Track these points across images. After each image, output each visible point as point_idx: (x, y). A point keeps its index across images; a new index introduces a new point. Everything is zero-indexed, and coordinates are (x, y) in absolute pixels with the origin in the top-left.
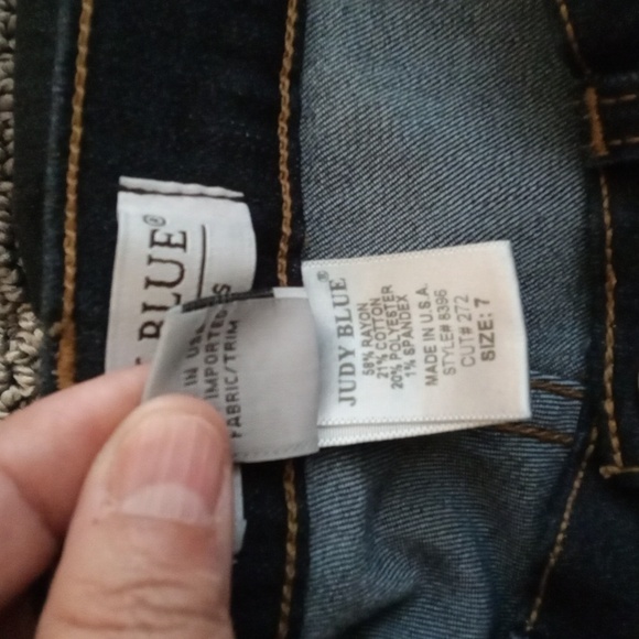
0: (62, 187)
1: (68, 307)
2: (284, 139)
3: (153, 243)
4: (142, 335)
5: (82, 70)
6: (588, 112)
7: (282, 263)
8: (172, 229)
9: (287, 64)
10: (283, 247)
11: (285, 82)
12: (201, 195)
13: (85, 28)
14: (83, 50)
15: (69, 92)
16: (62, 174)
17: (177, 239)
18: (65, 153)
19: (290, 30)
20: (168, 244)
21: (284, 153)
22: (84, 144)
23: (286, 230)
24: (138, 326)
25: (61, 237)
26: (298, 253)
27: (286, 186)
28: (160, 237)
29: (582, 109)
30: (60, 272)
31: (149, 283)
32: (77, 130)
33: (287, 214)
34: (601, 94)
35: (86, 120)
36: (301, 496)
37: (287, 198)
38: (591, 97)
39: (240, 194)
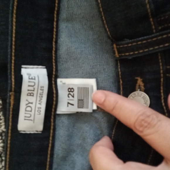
0: (11, 69)
1: (13, 90)
2: (54, 55)
3: (29, 79)
4: (28, 95)
5: (13, 47)
6: (114, 49)
7: (53, 79)
8: (32, 76)
9: (54, 40)
10: (54, 76)
11: (54, 43)
12: (37, 68)
13: (14, 39)
14: (13, 43)
15: (11, 51)
16: (11, 66)
17: (33, 78)
18: (11, 62)
19: (55, 33)
20: (32, 79)
21: (54, 58)
22: (15, 60)
23: (54, 73)
24: (27, 93)
25: (11, 77)
26: (57, 77)
27: (54, 64)
28: (30, 78)
29: (113, 48)
30: (11, 84)
31: (29, 86)
32: (13, 58)
33: (54, 70)
34: (117, 45)
35: (15, 56)
36: (54, 121)
37: (54, 67)
38: (115, 46)
39: (44, 67)
